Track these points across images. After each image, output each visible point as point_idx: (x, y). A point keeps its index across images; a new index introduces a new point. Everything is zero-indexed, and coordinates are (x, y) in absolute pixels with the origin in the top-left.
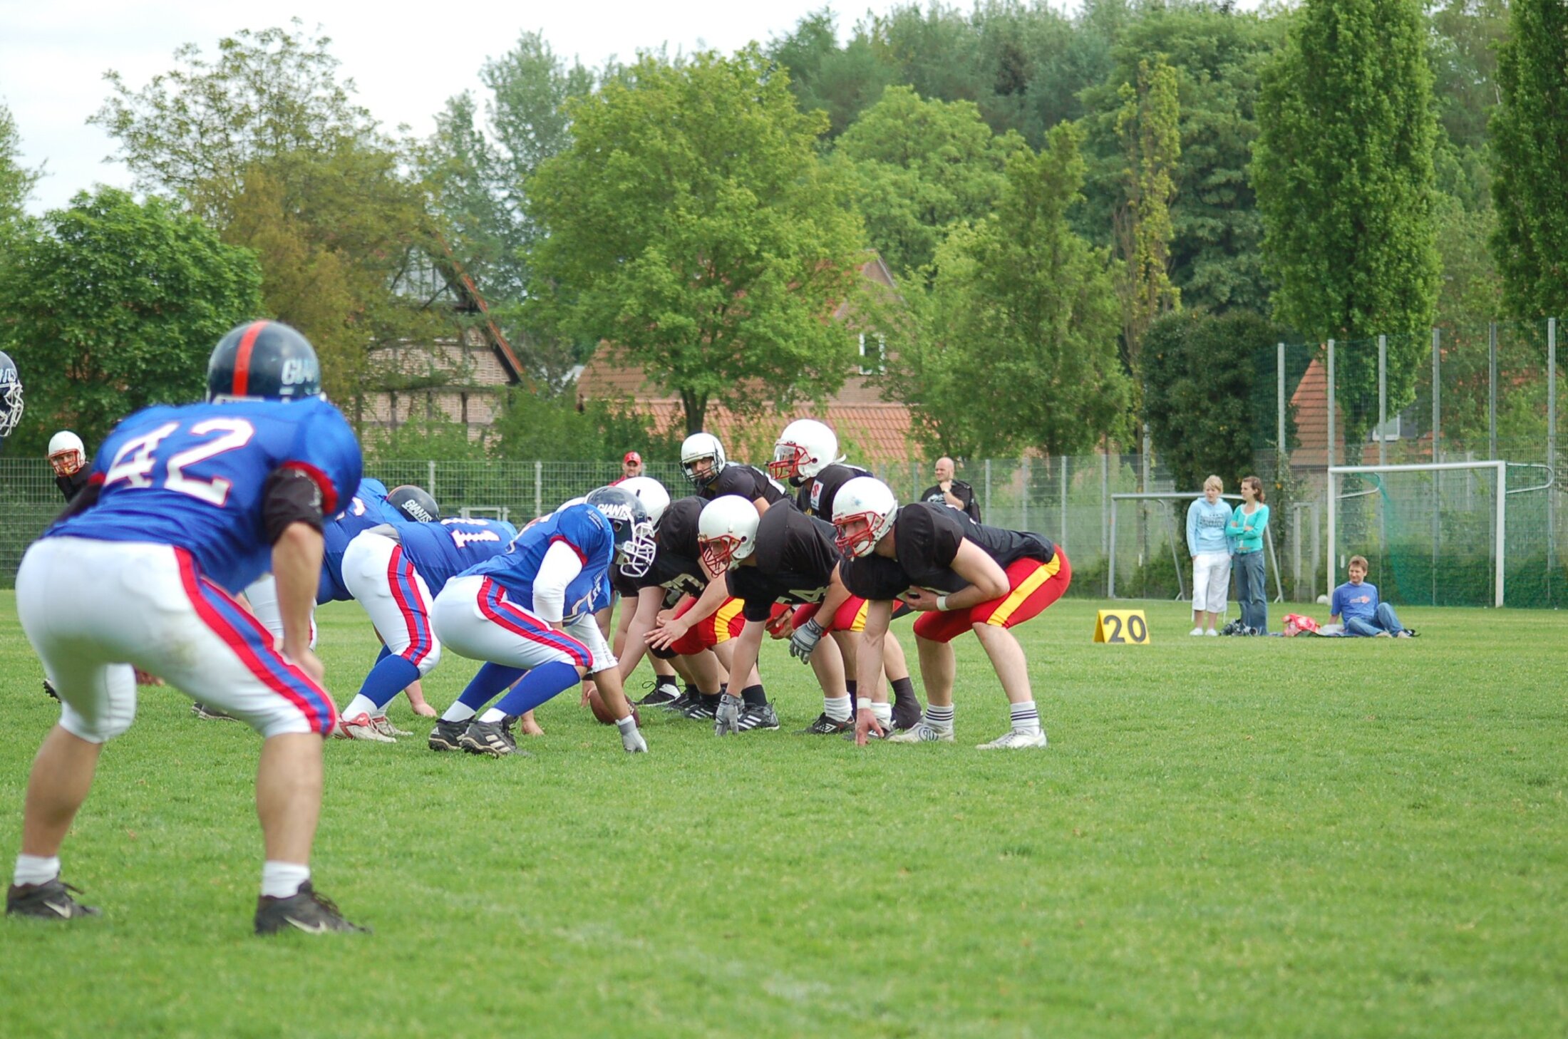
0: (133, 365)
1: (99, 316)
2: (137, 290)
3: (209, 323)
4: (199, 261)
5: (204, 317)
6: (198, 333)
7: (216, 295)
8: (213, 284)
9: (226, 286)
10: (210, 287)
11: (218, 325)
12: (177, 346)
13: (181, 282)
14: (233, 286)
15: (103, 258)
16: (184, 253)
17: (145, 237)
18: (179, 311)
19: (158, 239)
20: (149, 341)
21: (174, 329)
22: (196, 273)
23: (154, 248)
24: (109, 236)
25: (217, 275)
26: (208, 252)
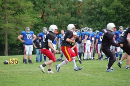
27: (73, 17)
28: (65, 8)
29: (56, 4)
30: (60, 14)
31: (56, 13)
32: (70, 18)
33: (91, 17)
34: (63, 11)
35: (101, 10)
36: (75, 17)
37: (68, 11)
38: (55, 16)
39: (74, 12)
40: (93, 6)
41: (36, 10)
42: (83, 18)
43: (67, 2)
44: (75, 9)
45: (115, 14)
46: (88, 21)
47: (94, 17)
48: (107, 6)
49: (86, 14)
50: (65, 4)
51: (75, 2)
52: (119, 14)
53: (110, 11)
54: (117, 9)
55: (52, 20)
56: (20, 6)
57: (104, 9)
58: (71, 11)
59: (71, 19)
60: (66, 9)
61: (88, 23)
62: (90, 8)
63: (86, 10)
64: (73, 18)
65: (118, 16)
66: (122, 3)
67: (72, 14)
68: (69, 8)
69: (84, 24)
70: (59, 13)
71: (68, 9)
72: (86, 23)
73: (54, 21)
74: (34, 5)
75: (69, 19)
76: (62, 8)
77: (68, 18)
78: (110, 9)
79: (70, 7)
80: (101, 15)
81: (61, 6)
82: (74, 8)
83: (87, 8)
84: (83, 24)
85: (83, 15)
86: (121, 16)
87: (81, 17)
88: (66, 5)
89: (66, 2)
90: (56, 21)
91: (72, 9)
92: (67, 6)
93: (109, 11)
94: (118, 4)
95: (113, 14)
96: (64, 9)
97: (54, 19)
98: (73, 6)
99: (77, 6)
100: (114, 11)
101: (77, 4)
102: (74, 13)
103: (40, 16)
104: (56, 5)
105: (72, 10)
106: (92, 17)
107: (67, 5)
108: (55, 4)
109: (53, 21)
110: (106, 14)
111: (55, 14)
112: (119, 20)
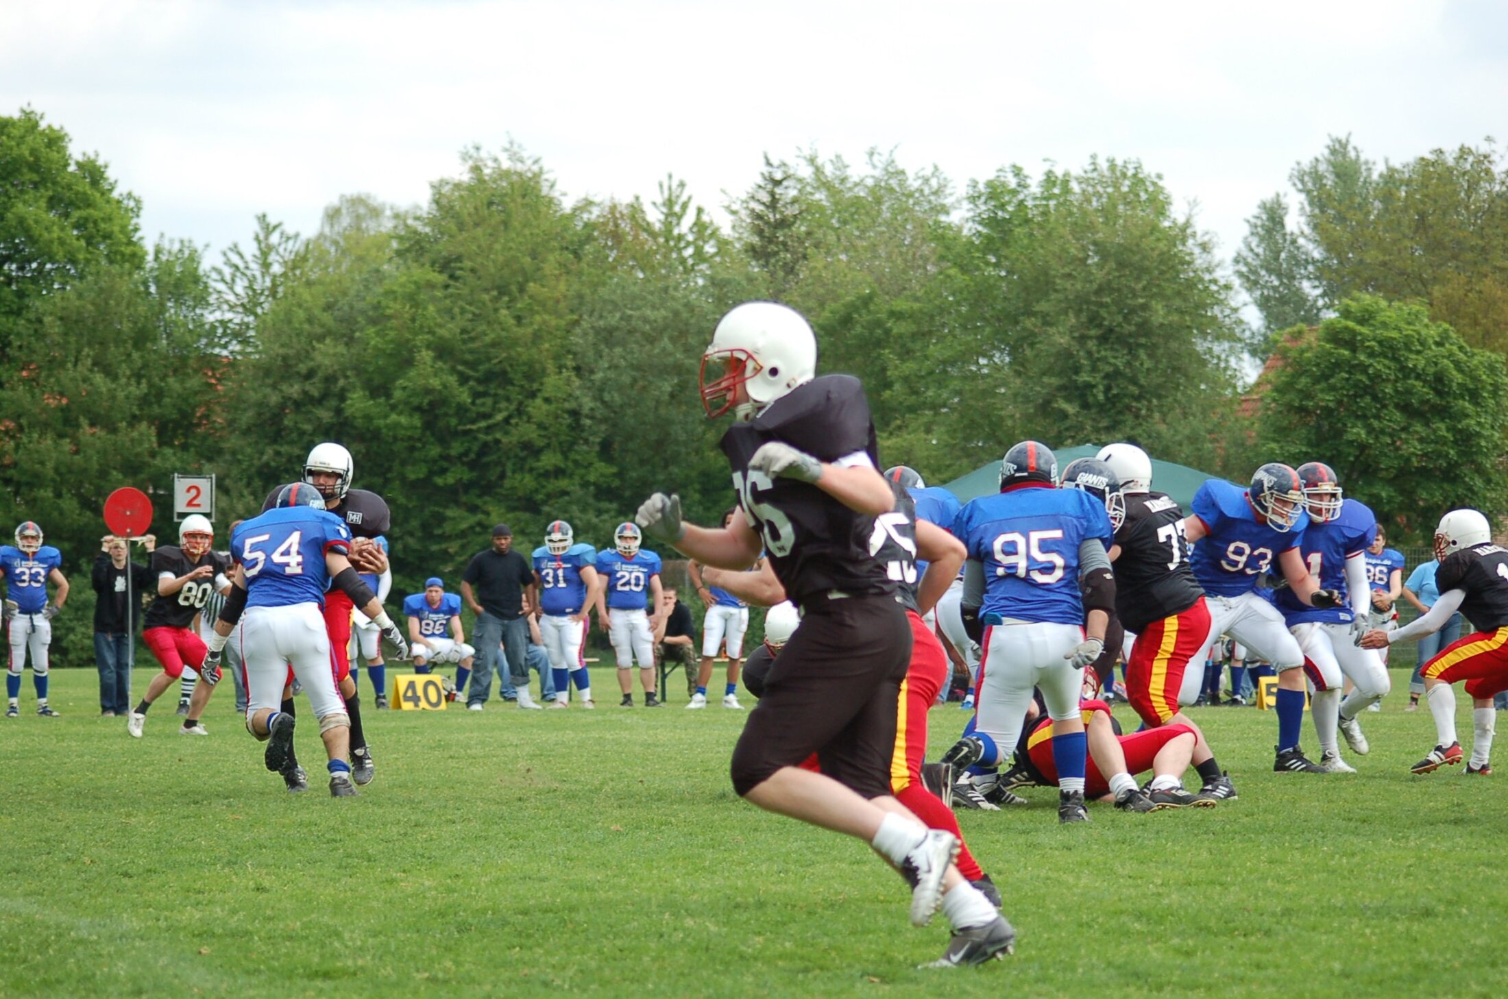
0: (1408, 460)
1: (1377, 417)
2: (1409, 392)
3: (1473, 422)
4: (1457, 364)
5: (1467, 416)
6: (1460, 431)
7: (1474, 396)
8: (1471, 386)
9: (1483, 388)
10: (1468, 390)
11: (1479, 424)
12: (1445, 444)
13: (1444, 385)
14: (1490, 388)
15: (1378, 362)
16: (1443, 357)
17: (1412, 343)
18: (1443, 412)
19: (1422, 344)
20: (1421, 440)
21: (1441, 428)
22: (1458, 378)
23: (1418, 352)
24: (1380, 343)
25: (1476, 379)
26: (1461, 356)
27: (172, 446)
28: (121, 395)
29: (69, 365)
30: (92, 425)
31: (66, 422)
32: (153, 455)
33: (278, 453)
34: (111, 408)
35: (339, 411)
36: (185, 447)
37: (141, 409)
38: (61, 436)
39: (175, 416)
40: (294, 390)
42: (228, 457)
43: (136, 355)
44: (185, 400)
45: (419, 440)
46: (260, 473)
48: (379, 389)
49: (247, 432)
50: (124, 370)
51: (183, 360)
52: (443, 439)
53: (394, 417)
54: (432, 405)
55: (42, 463)
57: (358, 403)
58: (156, 410)
59: (158, 461)
60: (127, 397)
61: (258, 483)
62: (274, 399)
63: (245, 410)
64: (168, 451)
65: (435, 451)
66: (464, 379)
67: (166, 430)
68: (146, 395)
69: (234, 493)
70: (84, 422)
71: (144, 401)
72: (248, 485)
73: (56, 470)
75: (147, 459)
76: (104, 390)
77: (137, 455)
78: (393, 408)
79: (151, 385)
81: (99, 378)
82: (179, 396)
83: (253, 396)
85: (233, 441)
86: (456, 448)
87: (220, 452)
88: (128, 372)
89: (129, 355)
90: (63, 470)
91: (167, 400)
92: (139, 383)
93: (386, 417)
94: (435, 383)
95: (410, 438)
96: (113, 398)
97: (54, 455)
98: (171, 380)
99: (194, 382)
100: (417, 421)
101: (196, 371)
102: (177, 424)
104: (68, 375)
105: (167, 408)
106: (284, 449)
107: (138, 377)
108: (62, 365)
109: (50, 465)
111: (59, 427)
112: (443, 471)
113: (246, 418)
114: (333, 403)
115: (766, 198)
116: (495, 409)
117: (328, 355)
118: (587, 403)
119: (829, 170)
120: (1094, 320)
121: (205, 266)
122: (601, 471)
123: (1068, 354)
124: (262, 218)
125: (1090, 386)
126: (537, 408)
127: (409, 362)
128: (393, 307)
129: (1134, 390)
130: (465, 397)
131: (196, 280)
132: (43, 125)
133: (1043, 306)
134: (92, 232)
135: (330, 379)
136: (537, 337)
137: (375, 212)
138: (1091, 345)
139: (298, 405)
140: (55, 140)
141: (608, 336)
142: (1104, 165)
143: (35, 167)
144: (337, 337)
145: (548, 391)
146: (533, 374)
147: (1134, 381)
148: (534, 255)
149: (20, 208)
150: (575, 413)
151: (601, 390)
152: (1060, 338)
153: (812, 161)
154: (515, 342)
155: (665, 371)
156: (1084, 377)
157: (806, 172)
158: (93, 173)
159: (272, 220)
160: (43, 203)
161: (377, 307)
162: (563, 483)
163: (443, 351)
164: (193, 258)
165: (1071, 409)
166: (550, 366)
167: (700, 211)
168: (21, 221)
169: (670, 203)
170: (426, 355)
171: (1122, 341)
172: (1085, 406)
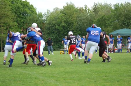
33: (49, 31)
40: (51, 25)
41: (19, 27)
42: (45, 32)
46: (48, 33)
47: (51, 31)
48: (59, 25)
51: (41, 23)
54: (64, 27)
56: (10, 25)
57: (57, 27)
62: (49, 26)
65: (64, 31)
66: (67, 24)
74: (18, 24)
78: (60, 27)
80: (55, 30)
83: (47, 26)
84: (45, 35)
85: (45, 30)
86: (66, 31)
94: (64, 25)
95: (62, 30)
99: (42, 25)
100: (62, 28)
103: (22, 31)
108: (29, 23)
110: (58, 30)
112: (65, 33)
113: (46, 28)
114: (55, 27)
115: (94, 6)
116: (70, 27)
117: (54, 22)
118: (78, 26)
119: (100, 4)
120: (126, 17)
121: (43, 14)
122: (80, 32)
123: (123, 20)
124: (48, 10)
125: (125, 23)
126: (74, 27)
127: (61, 23)
128: (60, 18)
129: (130, 24)
130: (67, 26)
131: (42, 15)
132: (27, 1)
133: (121, 16)
134: (32, 11)
135: (54, 24)
136: (73, 20)
137: (58, 9)
138: (126, 19)
139: (51, 27)
140: (28, 3)
141: (80, 20)
142: (127, 3)
143: (27, 5)
144: (55, 20)
145: (74, 25)
146: (73, 23)
147: (130, 23)
148: (73, 12)
149: (25, 9)
150: (77, 27)
151: (79, 25)
152: (123, 19)
153: (99, 3)
154: (71, 21)
155: (85, 23)
156: (125, 22)
157: (98, 4)
158: (32, 6)
159: (49, 10)
160: (27, 9)
161: (58, 17)
162: (76, 33)
163: (65, 22)
164: (42, 13)
165: (124, 25)
166: (75, 23)
167: (88, 8)
168: (25, 10)
169: (86, 7)
170: (63, 22)
171: (129, 19)
172: (125, 25)
